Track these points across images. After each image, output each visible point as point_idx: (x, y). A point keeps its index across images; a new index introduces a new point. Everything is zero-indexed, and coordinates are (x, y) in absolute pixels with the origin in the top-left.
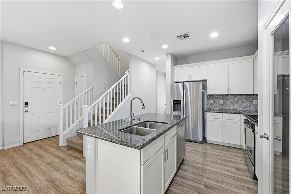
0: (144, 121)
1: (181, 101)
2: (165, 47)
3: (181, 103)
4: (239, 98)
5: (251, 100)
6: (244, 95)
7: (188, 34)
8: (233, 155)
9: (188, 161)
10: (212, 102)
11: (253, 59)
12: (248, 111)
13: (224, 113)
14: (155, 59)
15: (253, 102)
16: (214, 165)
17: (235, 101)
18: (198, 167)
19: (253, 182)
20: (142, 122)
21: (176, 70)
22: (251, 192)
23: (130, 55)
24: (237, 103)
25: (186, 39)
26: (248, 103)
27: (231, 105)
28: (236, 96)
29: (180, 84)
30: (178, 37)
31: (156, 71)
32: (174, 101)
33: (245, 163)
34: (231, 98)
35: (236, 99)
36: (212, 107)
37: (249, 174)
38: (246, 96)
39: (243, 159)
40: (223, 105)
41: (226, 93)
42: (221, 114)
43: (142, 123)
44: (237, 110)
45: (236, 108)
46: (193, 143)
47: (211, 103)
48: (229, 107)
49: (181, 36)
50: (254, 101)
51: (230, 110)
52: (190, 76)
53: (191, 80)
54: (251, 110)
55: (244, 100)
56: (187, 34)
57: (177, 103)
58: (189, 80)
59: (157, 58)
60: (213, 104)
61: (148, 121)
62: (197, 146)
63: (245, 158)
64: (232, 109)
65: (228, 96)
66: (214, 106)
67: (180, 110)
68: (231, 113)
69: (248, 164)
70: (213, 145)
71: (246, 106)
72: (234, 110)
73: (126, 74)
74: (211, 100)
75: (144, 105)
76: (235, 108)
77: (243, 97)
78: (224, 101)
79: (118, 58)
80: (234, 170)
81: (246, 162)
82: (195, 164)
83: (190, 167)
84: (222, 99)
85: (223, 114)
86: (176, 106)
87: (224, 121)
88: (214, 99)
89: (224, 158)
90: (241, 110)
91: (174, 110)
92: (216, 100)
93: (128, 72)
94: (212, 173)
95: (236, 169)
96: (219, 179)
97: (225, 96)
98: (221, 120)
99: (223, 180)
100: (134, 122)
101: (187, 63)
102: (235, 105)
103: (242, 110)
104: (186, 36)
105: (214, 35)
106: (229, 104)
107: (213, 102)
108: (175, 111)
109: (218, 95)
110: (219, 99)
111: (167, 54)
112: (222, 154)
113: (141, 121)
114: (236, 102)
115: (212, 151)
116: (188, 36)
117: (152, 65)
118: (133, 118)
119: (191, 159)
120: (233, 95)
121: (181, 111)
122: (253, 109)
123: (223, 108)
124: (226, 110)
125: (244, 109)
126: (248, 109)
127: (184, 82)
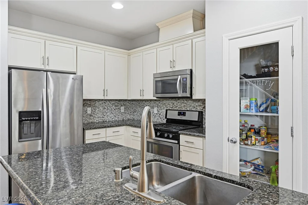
1: (39, 112)
3: (40, 119)
4: (108, 104)
6: (113, 100)
11: (127, 56)
12: (117, 121)
17: (105, 108)
24: (107, 112)
26: (116, 110)
27: (100, 115)
28: (105, 102)
34: (100, 104)
35: (106, 106)
38: (115, 102)
40: (91, 115)
44: (106, 121)
50: (122, 108)
51: (99, 122)
53: (47, 68)
54: (119, 119)
55: (113, 107)
58: (42, 67)
64: (101, 121)
65: (97, 102)
71: (115, 114)
72: (103, 121)
76: (104, 118)
77: (112, 103)
78: (92, 110)
86: (26, 126)
87: (108, 139)
97: (93, 101)
102: (105, 114)
103: (111, 120)
106: (98, 113)
109: (85, 100)
110: (86, 106)
114: (105, 110)
122: (121, 118)
123: (91, 121)
124: (94, 123)
125: (113, 119)
126: (116, 118)
127: (47, 71)
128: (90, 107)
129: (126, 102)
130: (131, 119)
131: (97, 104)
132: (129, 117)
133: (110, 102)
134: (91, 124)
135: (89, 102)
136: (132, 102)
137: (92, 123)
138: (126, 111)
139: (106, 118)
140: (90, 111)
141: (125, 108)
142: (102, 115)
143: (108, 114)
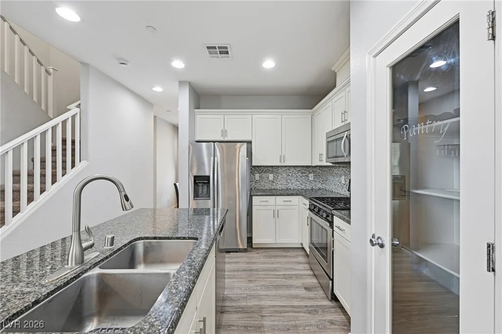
0: (126, 242)
1: (209, 177)
2: (178, 64)
3: (209, 182)
4: (293, 171)
5: (307, 174)
6: (299, 166)
7: (228, 46)
8: (293, 262)
9: (232, 300)
10: (258, 177)
11: (311, 116)
12: (304, 189)
13: (278, 195)
14: (153, 89)
15: (309, 177)
16: (274, 292)
17: (289, 175)
18: (251, 307)
19: (332, 307)
20: (120, 245)
21: (198, 117)
22: (336, 329)
23: (85, 65)
24: (291, 179)
25: (222, 57)
26: (303, 178)
27: (283, 182)
28: (289, 168)
29: (204, 144)
30: (208, 48)
31: (155, 117)
32: (196, 178)
33: (311, 273)
34: (284, 171)
35: (290, 173)
36: (258, 186)
37: (322, 292)
38: (302, 168)
39: (307, 266)
40: (273, 182)
41: (279, 164)
42: (274, 197)
43: (119, 250)
44: (290, 189)
45: (290, 186)
46: (231, 253)
47: (256, 179)
48: (281, 184)
49: (215, 48)
50: (310, 175)
51: (282, 189)
52: (224, 132)
53: (226, 139)
54: (307, 188)
55: (299, 174)
56: (226, 48)
57: (201, 183)
58: (222, 139)
59: (158, 89)
60: (259, 182)
61: (139, 239)
62: (239, 260)
63: (309, 263)
64: (284, 188)
65: (280, 168)
66: (260, 184)
67: (207, 195)
68: (288, 195)
69: (316, 273)
70: (264, 250)
71: (301, 182)
72: (287, 189)
73: (70, 110)
74: (256, 175)
75: (127, 199)
76: (288, 186)
77: (297, 170)
78: (274, 176)
79: (43, 69)
80: (303, 292)
81: (312, 269)
82: (243, 304)
83: (237, 312)
84: (272, 172)
85: (277, 197)
86: (200, 188)
87: (278, 208)
88: (260, 173)
89: (284, 273)
90: (295, 189)
91: (196, 195)
92: (264, 175)
93: (79, 106)
94: (276, 311)
95: (306, 288)
96: (290, 323)
98: (273, 208)
99: (297, 322)
100: (90, 256)
101: (219, 107)
102: (289, 181)
103: (297, 188)
104: (224, 51)
105: (269, 64)
106: (281, 180)
107: (260, 177)
108: (198, 197)
109: (267, 166)
110: (268, 172)
111: (181, 83)
112: (279, 266)
113: (118, 245)
114: (289, 177)
115: (264, 263)
116: (227, 53)
117: (146, 102)
118: (84, 245)
119: (235, 291)
120: (286, 166)
121: (209, 197)
122: (309, 187)
123: (273, 187)
124: (277, 190)
125: (299, 187)
126: (303, 186)
127: (214, 142)
128: (272, 173)
129: (316, 169)
130: (323, 189)
131: (280, 170)
132: (320, 186)
133: (296, 168)
134: (273, 191)
135: (271, 169)
136: (324, 169)
137: (274, 189)
138: (316, 179)
139: (290, 185)
140: (272, 177)
141: (314, 176)
142: (286, 183)
143: (293, 181)
